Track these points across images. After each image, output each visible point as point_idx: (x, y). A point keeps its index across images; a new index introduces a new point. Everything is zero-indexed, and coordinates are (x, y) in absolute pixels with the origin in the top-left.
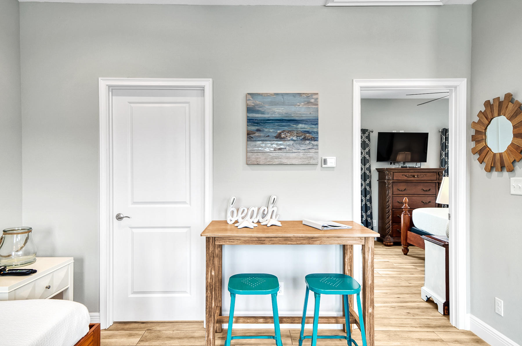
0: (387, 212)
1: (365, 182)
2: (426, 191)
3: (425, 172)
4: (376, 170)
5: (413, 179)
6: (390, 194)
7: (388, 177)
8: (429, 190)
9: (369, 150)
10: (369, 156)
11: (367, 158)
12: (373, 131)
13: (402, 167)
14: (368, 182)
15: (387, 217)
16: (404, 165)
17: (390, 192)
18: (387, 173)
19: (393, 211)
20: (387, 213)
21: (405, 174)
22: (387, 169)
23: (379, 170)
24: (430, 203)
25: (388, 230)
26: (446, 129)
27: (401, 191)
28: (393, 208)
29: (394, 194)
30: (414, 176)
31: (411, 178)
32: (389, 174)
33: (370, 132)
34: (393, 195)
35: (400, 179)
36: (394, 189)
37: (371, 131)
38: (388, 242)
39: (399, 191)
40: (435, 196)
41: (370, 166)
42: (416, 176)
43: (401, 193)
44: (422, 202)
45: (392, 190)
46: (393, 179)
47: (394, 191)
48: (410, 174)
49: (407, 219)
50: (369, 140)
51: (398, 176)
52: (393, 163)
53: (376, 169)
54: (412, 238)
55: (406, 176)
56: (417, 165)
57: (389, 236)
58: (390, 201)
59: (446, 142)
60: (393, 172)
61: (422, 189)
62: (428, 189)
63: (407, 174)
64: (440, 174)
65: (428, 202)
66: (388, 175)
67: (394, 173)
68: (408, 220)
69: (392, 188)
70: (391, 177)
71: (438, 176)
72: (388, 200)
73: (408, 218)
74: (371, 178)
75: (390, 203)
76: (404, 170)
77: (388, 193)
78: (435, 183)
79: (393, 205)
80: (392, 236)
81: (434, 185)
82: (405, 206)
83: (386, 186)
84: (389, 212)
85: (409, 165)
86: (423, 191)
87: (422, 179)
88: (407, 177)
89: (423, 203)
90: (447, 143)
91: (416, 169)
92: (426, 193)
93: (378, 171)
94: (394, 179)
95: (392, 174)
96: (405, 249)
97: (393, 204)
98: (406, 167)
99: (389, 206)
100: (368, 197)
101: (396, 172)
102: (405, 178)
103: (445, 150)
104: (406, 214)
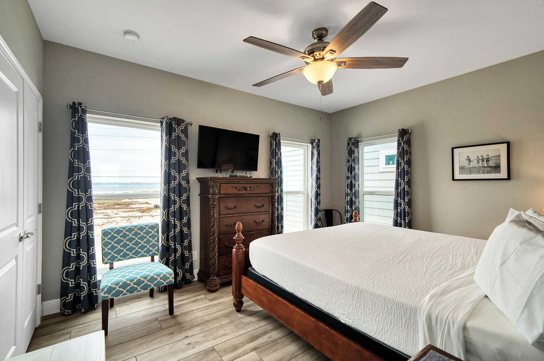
0: (212, 241)
1: (180, 197)
2: (259, 207)
3: (256, 183)
4: (197, 181)
5: (244, 192)
6: (216, 216)
7: (213, 190)
8: (263, 206)
9: (187, 151)
10: (187, 160)
11: (183, 162)
12: (192, 124)
13: (231, 176)
14: (184, 197)
15: (211, 249)
16: (233, 174)
17: (216, 211)
18: (212, 184)
19: (219, 239)
20: (212, 243)
21: (235, 185)
22: (211, 178)
23: (201, 181)
24: (264, 223)
25: (213, 269)
26: (276, 134)
27: (231, 209)
28: (219, 235)
29: (221, 214)
30: (246, 189)
31: (243, 191)
32: (215, 186)
33: (187, 124)
34: (220, 216)
35: (229, 192)
36: (221, 207)
37: (189, 124)
38: (213, 286)
39: (227, 209)
40: (268, 212)
41: (188, 174)
42: (248, 189)
43: (229, 212)
44: (255, 222)
45: (218, 209)
46: (220, 192)
47: (220, 210)
48: (241, 185)
49: (241, 256)
50: (187, 136)
51: (227, 189)
52: (219, 171)
53: (197, 178)
54: (248, 288)
55: (236, 188)
56: (248, 174)
57: (214, 276)
58: (216, 226)
59: (276, 148)
60: (220, 183)
61: (255, 206)
62: (261, 205)
63: (238, 185)
64: (274, 185)
65: (261, 221)
66: (213, 187)
67: (222, 185)
68: (243, 257)
69: (218, 205)
70: (217, 191)
71: (271, 188)
72: (212, 224)
73: (242, 254)
74: (189, 192)
75: (216, 229)
76: (232, 180)
77: (213, 213)
78: (269, 197)
79: (219, 230)
80: (218, 276)
81: (267, 200)
82: (239, 236)
83: (210, 203)
84: (214, 242)
85: (239, 174)
86: (256, 207)
87: (256, 192)
88: (238, 189)
89: (257, 223)
90: (277, 150)
91: (247, 178)
92: (260, 210)
93: (199, 182)
94: (222, 192)
95: (218, 186)
96: (238, 303)
97: (219, 228)
98: (236, 176)
99: (214, 233)
100: (185, 220)
101: (223, 183)
102: (236, 191)
103: (276, 158)
104: (239, 249)
